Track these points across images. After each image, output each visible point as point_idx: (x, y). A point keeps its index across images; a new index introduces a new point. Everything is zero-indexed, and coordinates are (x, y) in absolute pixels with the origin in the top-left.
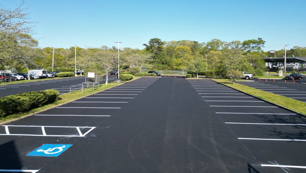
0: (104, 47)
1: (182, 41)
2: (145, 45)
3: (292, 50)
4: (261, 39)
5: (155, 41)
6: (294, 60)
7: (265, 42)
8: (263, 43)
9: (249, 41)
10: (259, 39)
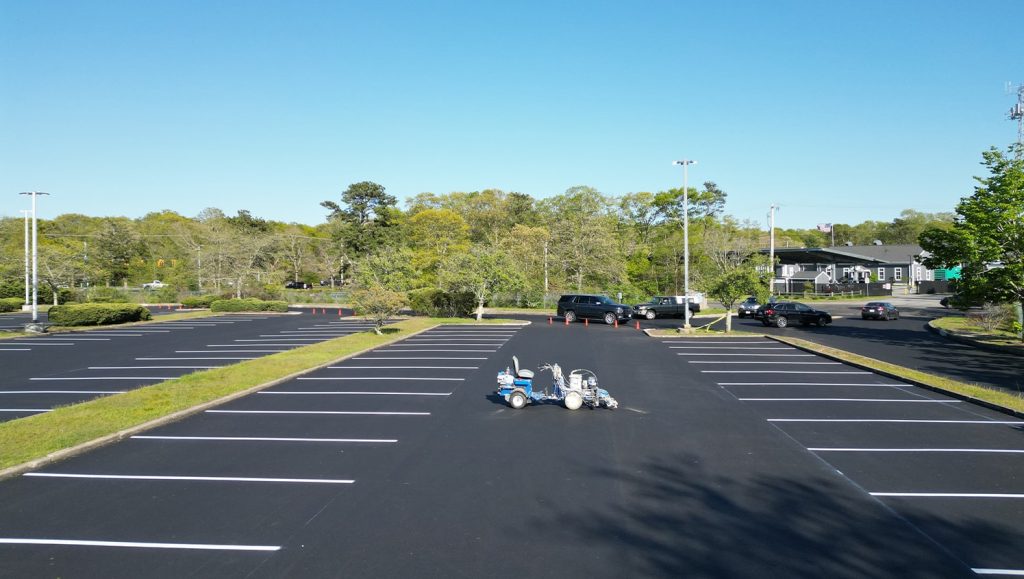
0: (210, 211)
1: (484, 193)
2: (329, 204)
3: (899, 223)
4: (714, 185)
5: (363, 193)
6: (819, 255)
7: (725, 195)
8: (720, 196)
9: (672, 192)
10: (708, 185)
